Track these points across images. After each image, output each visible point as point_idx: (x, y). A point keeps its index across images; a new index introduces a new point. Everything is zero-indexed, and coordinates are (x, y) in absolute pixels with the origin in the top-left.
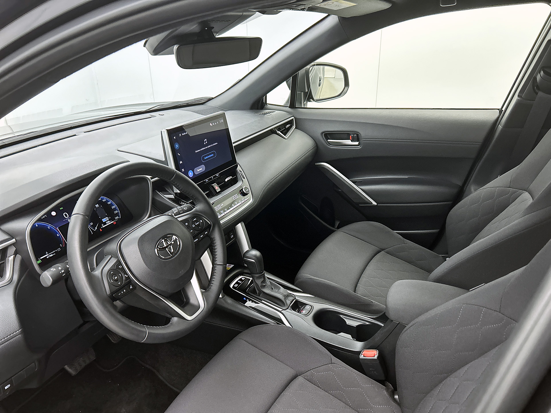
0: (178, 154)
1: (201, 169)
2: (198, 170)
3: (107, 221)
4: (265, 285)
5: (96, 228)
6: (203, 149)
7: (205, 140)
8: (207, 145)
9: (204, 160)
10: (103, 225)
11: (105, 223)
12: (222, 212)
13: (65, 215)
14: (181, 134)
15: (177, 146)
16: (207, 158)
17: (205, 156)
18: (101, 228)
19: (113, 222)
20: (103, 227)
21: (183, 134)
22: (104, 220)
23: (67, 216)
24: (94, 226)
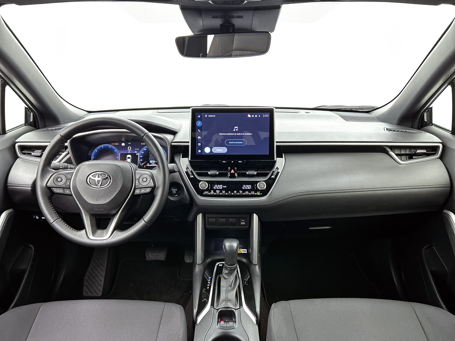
0: (199, 130)
1: (222, 150)
2: (217, 150)
3: (152, 163)
4: (227, 279)
5: (143, 164)
6: (231, 134)
7: (235, 128)
8: (236, 132)
9: (228, 144)
10: (148, 164)
11: (150, 164)
12: (217, 191)
13: (129, 148)
14: (208, 116)
15: (199, 124)
16: (232, 143)
17: (231, 141)
18: (146, 166)
19: (157, 165)
20: (147, 165)
21: (209, 116)
22: (151, 162)
23: (129, 149)
24: (142, 162)
